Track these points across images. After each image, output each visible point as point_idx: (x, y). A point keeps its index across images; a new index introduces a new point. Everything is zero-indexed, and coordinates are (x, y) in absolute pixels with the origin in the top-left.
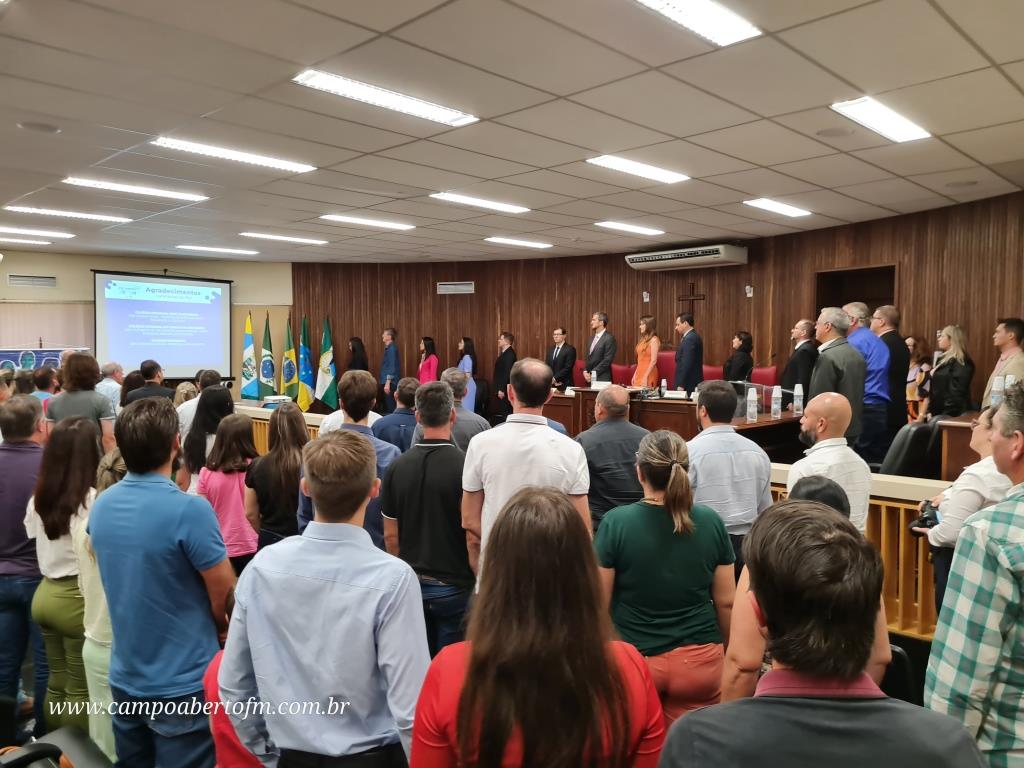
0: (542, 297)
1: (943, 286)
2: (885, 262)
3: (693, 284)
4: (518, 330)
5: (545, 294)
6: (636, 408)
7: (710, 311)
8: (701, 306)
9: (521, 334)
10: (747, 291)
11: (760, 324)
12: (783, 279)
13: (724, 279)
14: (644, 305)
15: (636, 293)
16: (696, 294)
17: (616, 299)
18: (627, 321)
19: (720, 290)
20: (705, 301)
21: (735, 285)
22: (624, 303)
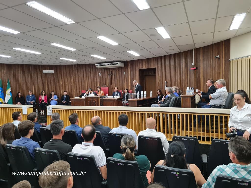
0: (73, 74)
2: (154, 67)
3: (111, 71)
4: (66, 83)
5: (74, 74)
6: (101, 100)
7: (116, 78)
8: (113, 77)
9: (67, 84)
10: (124, 73)
11: (127, 81)
12: (132, 70)
13: (119, 70)
14: (99, 76)
15: (97, 74)
16: (112, 74)
17: (92, 75)
18: (95, 80)
19: (118, 73)
20: (114, 75)
21: (121, 72)
22: (95, 76)
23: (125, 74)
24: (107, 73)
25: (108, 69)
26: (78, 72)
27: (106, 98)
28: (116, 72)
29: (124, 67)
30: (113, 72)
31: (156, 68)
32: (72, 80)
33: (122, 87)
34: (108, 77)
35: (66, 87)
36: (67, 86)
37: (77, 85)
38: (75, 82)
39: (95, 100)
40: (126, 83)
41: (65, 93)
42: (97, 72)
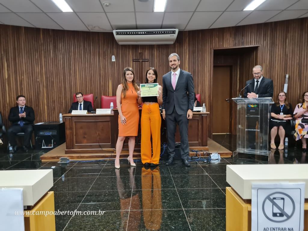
0: (41, 53)
1: (286, 55)
2: (253, 45)
4: (22, 74)
5: (43, 52)
9: (25, 77)
12: (194, 52)
13: (160, 51)
14: (112, 63)
15: (106, 56)
16: (143, 58)
17: (94, 59)
18: (101, 72)
19: (157, 57)
20: (149, 62)
21: (166, 55)
22: (99, 62)
24: (131, 56)
25: (135, 47)
26: (55, 47)
28: (152, 55)
29: (173, 43)
30: (147, 54)
31: (258, 47)
32: (37, 69)
34: (132, 66)
35: (21, 84)
36: (25, 83)
37: (53, 82)
38: (46, 73)
41: (22, 101)
42: (106, 52)
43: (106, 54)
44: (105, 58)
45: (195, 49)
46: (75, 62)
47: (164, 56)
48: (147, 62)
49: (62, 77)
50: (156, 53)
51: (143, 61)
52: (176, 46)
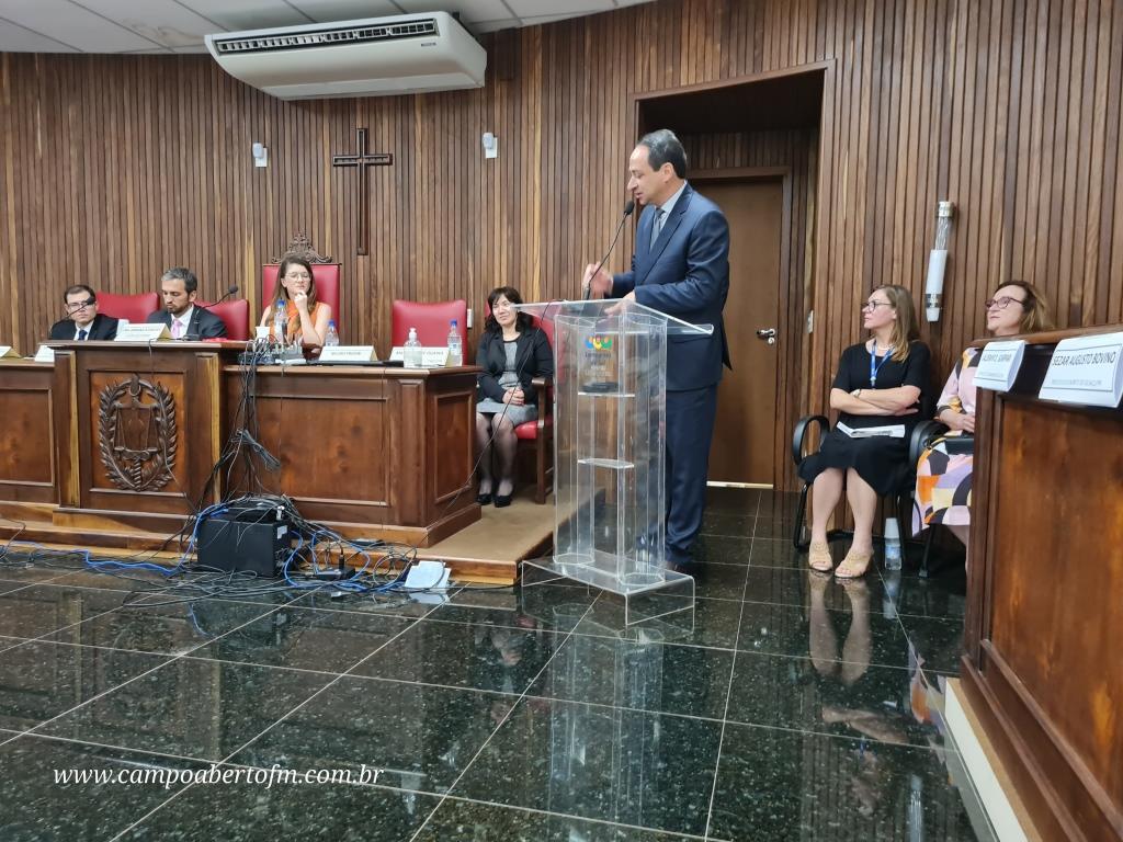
2: (800, 64)
3: (367, 131)
6: (239, 388)
7: (405, 192)
8: (383, 179)
10: (486, 144)
11: (514, 218)
12: (562, 117)
13: (434, 121)
14: (256, 173)
15: (236, 148)
16: (372, 151)
17: (190, 158)
18: (218, 209)
19: (425, 143)
20: (392, 167)
21: (458, 134)
22: (209, 168)
23: (491, 154)
24: (325, 144)
25: (342, 107)
27: (293, 362)
28: (406, 138)
29: (482, 83)
30: (385, 137)
31: (820, 73)
33: (462, 272)
34: (330, 185)
39: (166, 383)
40: (502, 235)
42: (235, 131)
43: (235, 138)
44: (229, 152)
45: (566, 101)
46: (122, 173)
47: (451, 137)
48: (386, 167)
49: (75, 231)
50: (419, 127)
51: (373, 161)
52: (497, 91)
